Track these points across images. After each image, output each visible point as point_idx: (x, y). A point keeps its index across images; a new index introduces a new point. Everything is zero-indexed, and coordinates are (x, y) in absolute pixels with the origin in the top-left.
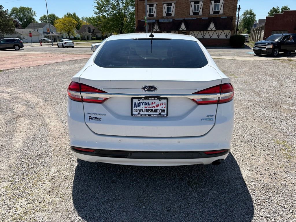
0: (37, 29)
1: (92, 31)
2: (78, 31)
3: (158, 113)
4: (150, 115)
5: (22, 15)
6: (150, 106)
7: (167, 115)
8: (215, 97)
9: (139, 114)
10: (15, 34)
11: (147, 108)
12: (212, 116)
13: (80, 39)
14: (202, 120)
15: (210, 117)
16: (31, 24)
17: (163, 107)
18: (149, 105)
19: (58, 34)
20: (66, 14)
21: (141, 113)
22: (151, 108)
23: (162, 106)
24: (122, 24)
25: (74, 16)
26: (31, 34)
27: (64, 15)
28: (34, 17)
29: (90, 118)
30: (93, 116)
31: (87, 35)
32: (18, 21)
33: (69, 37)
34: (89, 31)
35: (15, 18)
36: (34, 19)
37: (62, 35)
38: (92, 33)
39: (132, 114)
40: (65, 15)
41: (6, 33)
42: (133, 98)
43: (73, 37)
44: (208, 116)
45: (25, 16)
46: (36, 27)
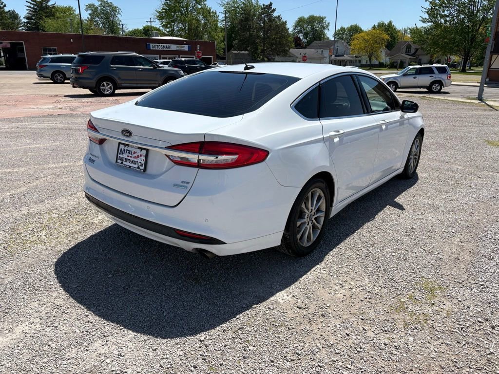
0: (322, 49)
1: (413, 51)
2: (389, 52)
3: (136, 166)
4: (130, 167)
5: (309, 28)
6: (132, 156)
7: (145, 170)
8: (194, 158)
9: (122, 163)
10: (290, 56)
11: (129, 158)
12: (188, 183)
13: (388, 66)
15: (185, 184)
16: (315, 41)
17: (141, 160)
18: (131, 154)
19: (352, 57)
20: (376, 24)
21: (124, 163)
22: (132, 159)
23: (141, 157)
24: (473, 39)
25: (388, 28)
26: (305, 57)
27: (372, 26)
28: (326, 31)
29: (90, 159)
30: (92, 157)
31: (401, 58)
32: (301, 38)
33: (370, 62)
34: (407, 53)
35: (298, 33)
36: (324, 35)
37: (359, 59)
38: (413, 55)
39: (117, 162)
40: (375, 26)
42: (120, 143)
43: (377, 63)
44: (183, 182)
45: (313, 29)
46: (321, 46)
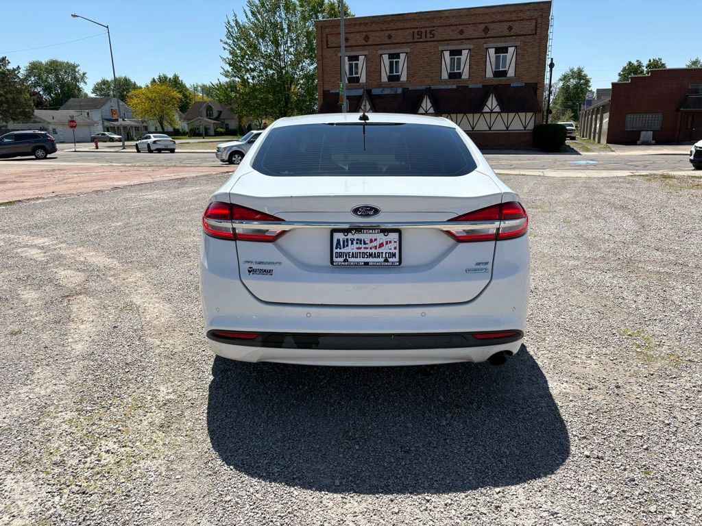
0: (87, 111)
1: (215, 114)
2: (184, 115)
3: (382, 260)
4: (366, 264)
5: (51, 79)
6: (367, 246)
7: (400, 262)
8: (490, 227)
9: (346, 260)
10: (35, 122)
11: (362, 250)
12: (486, 263)
13: (187, 133)
14: (468, 271)
15: (481, 266)
16: (72, 99)
17: (392, 248)
18: (365, 243)
19: (137, 122)
20: (156, 77)
21: (350, 260)
22: (369, 251)
23: (389, 245)
24: (288, 99)
25: (176, 83)
26: (73, 121)
27: (150, 80)
28: (81, 85)
29: (251, 271)
30: (255, 267)
31: (205, 124)
32: (41, 93)
33: (163, 128)
34: (209, 115)
35: (35, 87)
36: (79, 90)
37: (145, 124)
38: (216, 119)
39: (332, 262)
40: (154, 79)
41: (14, 120)
42: (333, 231)
43: (171, 129)
44: (478, 264)
45: (58, 80)
46: (84, 106)
